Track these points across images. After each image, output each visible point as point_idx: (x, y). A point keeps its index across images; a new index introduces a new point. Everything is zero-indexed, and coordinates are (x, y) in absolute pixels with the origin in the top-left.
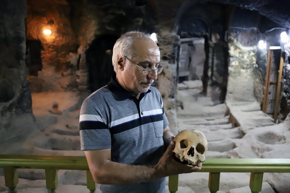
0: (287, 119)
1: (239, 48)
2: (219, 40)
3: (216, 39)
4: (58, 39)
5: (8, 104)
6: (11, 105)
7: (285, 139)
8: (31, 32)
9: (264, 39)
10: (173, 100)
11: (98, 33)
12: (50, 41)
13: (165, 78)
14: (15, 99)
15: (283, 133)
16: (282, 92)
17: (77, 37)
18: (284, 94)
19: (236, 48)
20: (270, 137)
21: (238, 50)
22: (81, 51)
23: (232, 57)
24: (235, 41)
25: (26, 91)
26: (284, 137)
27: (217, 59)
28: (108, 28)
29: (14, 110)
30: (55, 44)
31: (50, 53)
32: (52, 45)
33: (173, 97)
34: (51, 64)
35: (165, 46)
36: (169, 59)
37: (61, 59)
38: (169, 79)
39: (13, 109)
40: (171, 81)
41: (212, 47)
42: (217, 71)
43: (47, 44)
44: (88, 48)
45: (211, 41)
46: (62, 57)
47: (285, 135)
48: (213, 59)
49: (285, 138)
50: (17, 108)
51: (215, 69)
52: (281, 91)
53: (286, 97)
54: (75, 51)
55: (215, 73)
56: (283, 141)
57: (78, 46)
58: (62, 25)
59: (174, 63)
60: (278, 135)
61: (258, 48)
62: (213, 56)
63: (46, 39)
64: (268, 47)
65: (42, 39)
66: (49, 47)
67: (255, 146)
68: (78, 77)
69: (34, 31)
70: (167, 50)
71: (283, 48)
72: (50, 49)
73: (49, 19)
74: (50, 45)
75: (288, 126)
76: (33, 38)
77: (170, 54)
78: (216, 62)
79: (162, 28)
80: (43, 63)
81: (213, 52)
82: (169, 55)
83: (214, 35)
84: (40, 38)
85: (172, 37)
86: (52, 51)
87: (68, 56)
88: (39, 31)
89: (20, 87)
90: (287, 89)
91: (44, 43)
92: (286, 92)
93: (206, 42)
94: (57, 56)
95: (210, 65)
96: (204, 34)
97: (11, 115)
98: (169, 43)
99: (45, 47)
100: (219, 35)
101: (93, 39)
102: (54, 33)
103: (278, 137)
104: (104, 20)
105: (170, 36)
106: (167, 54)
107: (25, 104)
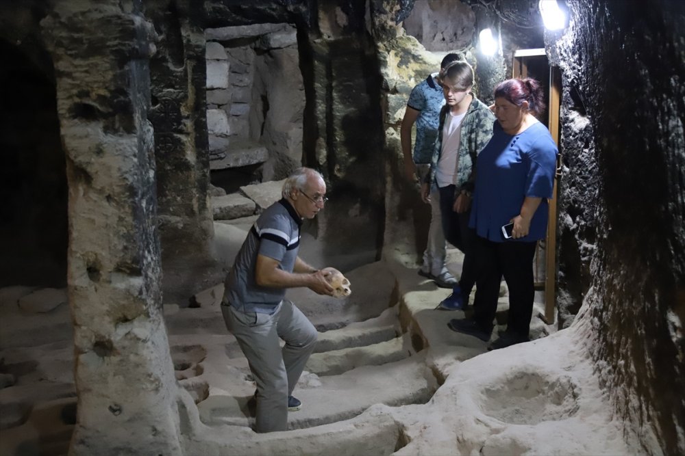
0: (582, 310)
1: (416, 58)
2: (346, 30)
3: (334, 26)
7: (575, 396)
9: (495, 21)
10: (138, 282)
13: (93, 196)
15: (569, 368)
16: (562, 214)
18: (569, 219)
19: (406, 57)
20: (527, 387)
21: (414, 66)
23: (395, 91)
24: (401, 32)
26: (573, 387)
27: (343, 100)
33: (135, 272)
35: (79, 62)
36: (105, 116)
38: (109, 198)
40: (120, 205)
41: (321, 60)
42: (346, 143)
45: (320, 35)
47: (575, 377)
48: (329, 101)
49: (576, 390)
51: (339, 137)
52: (559, 209)
53: (574, 231)
55: (342, 153)
56: (568, 403)
59: (130, 129)
60: (552, 379)
61: (477, 56)
62: (329, 89)
64: (508, 48)
67: (468, 436)
70: (89, 79)
71: (553, 51)
75: (585, 339)
77: (103, 92)
78: (340, 110)
81: (329, 76)
82: (101, 99)
83: (326, 11)
85: (107, 21)
90: (575, 201)
92: (574, 212)
93: (302, 38)
95: (321, 123)
96: (291, 8)
98: (95, 49)
100: (345, 10)
103: (552, 386)
106: (93, 95)
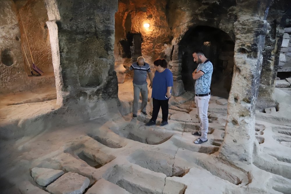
4: (155, 32)
5: (95, 89)
6: (98, 90)
8: (134, 27)
10: (249, 105)
11: (191, 24)
12: (149, 34)
13: (240, 77)
14: (102, 85)
17: (171, 29)
22: (174, 42)
25: (112, 79)
28: (200, 19)
29: (101, 94)
30: (152, 36)
31: (148, 45)
32: (150, 37)
33: (249, 102)
34: (148, 54)
35: (243, 35)
36: (248, 52)
37: (157, 50)
38: (245, 78)
39: (99, 94)
40: (248, 80)
43: (146, 37)
44: (181, 39)
46: (158, 48)
50: (103, 93)
54: (169, 43)
57: (172, 38)
58: (158, 18)
59: (255, 57)
63: (145, 32)
65: (142, 32)
66: (148, 39)
68: (171, 67)
69: (137, 25)
70: (246, 40)
72: (149, 41)
73: (149, 14)
74: (149, 38)
76: (135, 32)
77: (249, 45)
79: (241, 11)
80: (142, 53)
82: (248, 47)
84: (141, 32)
85: (254, 22)
86: (150, 43)
87: (163, 47)
88: (140, 25)
89: (107, 75)
91: (144, 35)
94: (154, 48)
97: (98, 98)
98: (249, 31)
99: (144, 39)
101: (185, 31)
102: (152, 27)
104: (197, 11)
105: (251, 20)
106: (246, 46)
107: (111, 90)
